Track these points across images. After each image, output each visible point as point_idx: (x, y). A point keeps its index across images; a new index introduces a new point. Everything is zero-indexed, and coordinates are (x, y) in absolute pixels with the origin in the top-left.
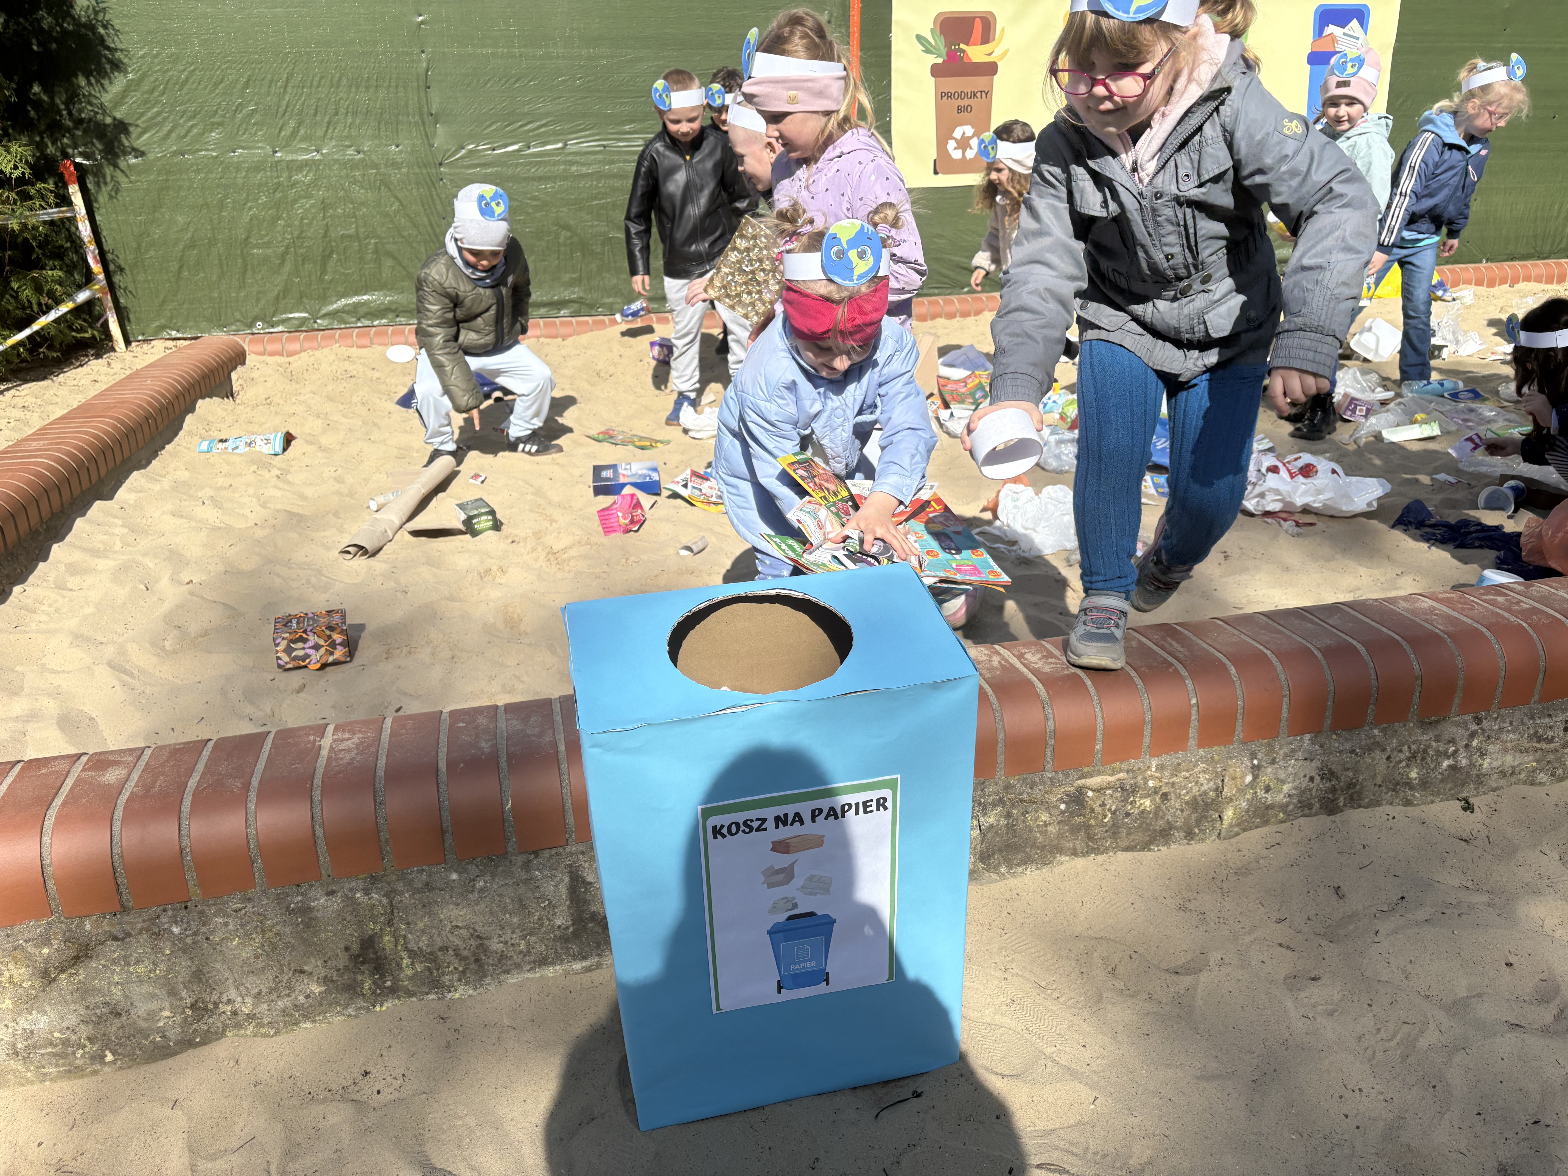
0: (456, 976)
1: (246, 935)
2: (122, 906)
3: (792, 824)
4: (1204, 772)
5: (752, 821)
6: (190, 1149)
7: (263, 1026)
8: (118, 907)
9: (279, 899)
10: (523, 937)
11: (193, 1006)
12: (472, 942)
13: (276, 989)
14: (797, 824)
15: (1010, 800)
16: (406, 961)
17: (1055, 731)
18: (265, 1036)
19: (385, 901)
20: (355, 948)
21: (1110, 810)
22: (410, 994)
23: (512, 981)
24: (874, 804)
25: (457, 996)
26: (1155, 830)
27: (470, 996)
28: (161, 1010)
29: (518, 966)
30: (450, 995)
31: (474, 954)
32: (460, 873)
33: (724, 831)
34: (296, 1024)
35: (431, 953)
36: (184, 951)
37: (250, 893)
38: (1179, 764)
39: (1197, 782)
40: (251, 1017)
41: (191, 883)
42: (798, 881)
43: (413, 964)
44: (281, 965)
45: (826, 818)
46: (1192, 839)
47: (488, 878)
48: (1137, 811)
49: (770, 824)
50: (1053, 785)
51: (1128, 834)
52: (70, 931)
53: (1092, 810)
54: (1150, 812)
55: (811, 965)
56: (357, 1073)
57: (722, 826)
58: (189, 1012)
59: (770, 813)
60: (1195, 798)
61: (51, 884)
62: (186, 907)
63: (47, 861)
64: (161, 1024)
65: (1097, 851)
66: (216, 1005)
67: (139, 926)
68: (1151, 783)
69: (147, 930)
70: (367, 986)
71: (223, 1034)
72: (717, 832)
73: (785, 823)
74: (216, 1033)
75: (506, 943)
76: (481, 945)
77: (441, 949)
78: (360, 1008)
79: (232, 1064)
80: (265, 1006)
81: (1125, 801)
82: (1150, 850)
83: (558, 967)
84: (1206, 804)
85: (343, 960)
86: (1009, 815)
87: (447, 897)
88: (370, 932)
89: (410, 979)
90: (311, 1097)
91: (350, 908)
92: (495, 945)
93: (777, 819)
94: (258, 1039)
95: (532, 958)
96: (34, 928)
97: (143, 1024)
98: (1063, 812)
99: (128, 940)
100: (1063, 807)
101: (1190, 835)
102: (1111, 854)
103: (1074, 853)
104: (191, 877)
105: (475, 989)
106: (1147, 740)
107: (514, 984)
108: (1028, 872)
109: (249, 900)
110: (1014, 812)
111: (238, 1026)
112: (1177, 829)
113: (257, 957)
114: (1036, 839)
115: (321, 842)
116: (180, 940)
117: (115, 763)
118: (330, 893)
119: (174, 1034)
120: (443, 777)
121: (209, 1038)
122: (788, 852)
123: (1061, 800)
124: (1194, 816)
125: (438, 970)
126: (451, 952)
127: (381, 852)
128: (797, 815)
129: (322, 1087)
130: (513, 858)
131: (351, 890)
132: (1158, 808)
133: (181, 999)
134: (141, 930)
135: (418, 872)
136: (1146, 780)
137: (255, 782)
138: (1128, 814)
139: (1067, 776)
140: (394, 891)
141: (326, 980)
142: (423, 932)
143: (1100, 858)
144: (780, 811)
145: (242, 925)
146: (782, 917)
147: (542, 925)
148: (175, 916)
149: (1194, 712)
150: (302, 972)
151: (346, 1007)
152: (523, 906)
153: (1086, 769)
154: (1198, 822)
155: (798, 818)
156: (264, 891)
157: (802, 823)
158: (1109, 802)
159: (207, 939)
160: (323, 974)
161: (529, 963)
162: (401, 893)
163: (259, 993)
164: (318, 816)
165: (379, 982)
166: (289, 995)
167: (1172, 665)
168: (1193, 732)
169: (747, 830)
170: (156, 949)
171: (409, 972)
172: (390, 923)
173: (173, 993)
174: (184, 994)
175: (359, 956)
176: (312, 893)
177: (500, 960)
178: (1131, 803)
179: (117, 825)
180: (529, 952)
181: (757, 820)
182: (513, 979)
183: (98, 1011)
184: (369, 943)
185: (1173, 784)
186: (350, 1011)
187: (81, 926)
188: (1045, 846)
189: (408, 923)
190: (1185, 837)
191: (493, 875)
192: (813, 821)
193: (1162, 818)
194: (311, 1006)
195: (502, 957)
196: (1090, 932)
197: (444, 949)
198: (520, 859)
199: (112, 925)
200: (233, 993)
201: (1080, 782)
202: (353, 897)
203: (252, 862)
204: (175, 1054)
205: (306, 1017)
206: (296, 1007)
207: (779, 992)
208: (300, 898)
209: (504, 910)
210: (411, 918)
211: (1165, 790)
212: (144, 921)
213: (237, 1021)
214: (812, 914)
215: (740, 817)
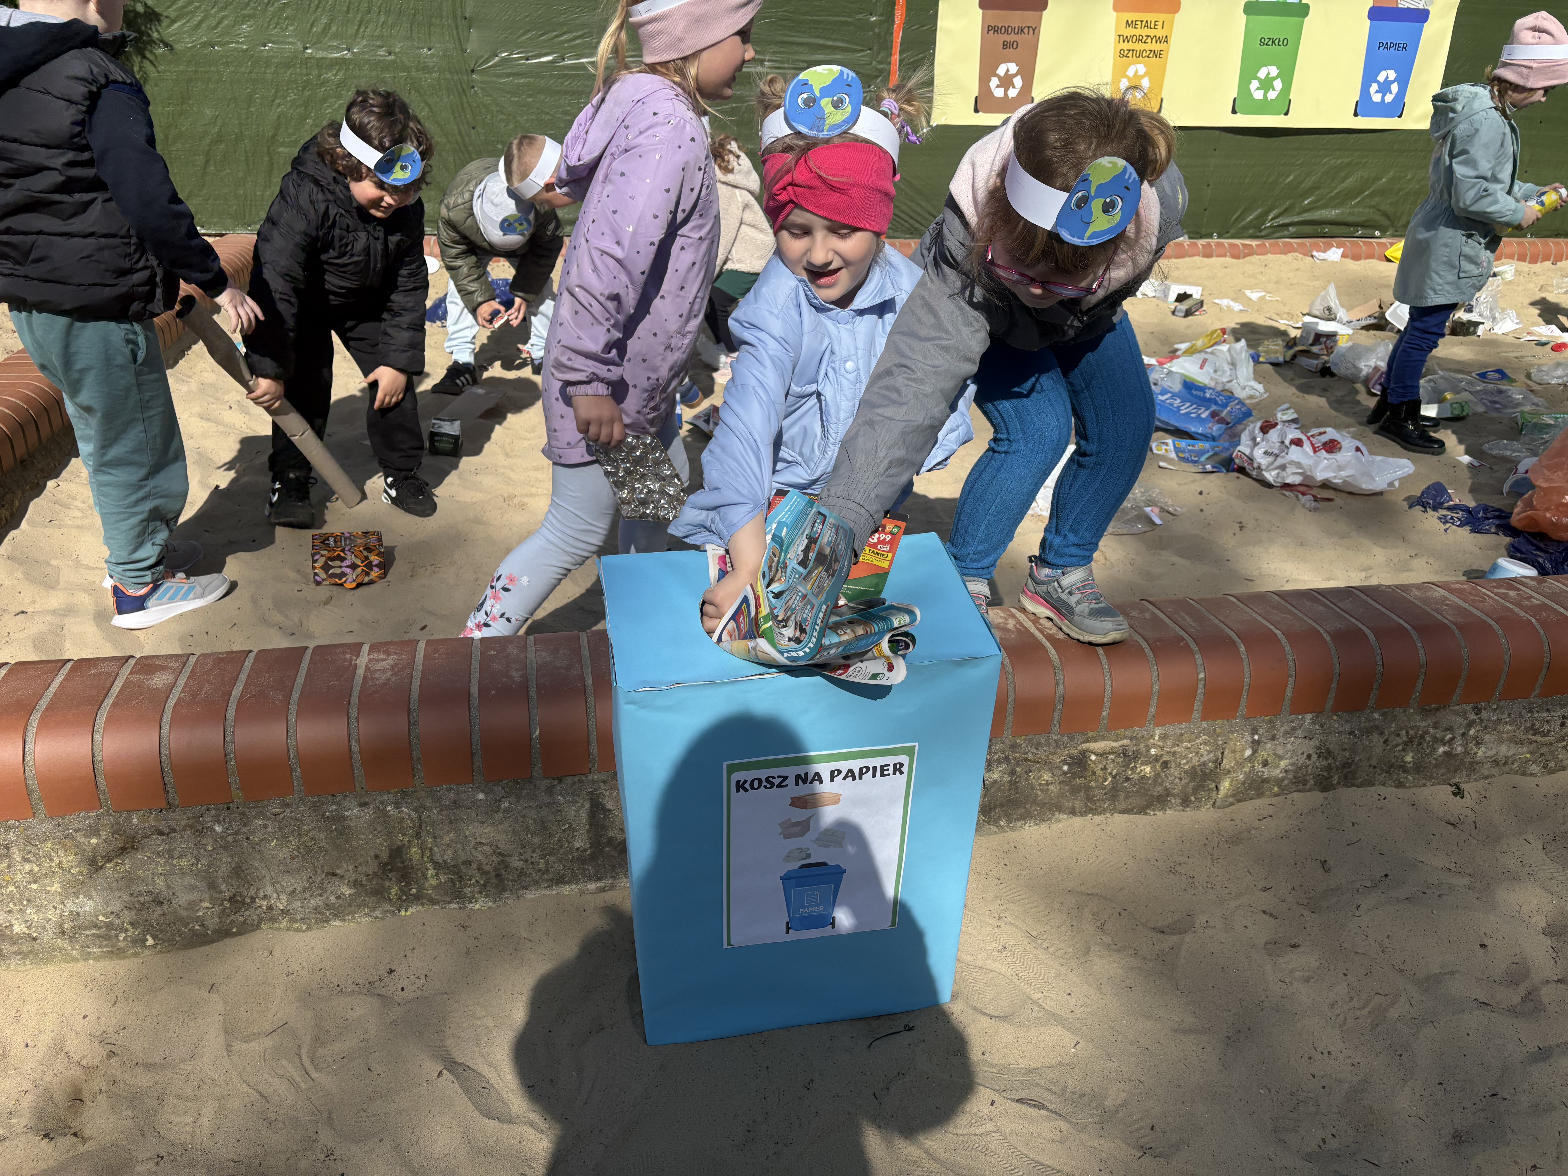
0: (477, 889)
1: (284, 837)
2: (168, 804)
3: (811, 783)
4: (1205, 744)
5: (773, 778)
6: (226, 1031)
7: (296, 921)
8: (164, 804)
9: (315, 807)
10: (543, 857)
11: (231, 899)
12: (494, 858)
13: (310, 888)
14: (816, 783)
15: (1015, 758)
16: (431, 872)
17: (1063, 696)
18: (298, 930)
19: (414, 815)
20: (385, 856)
21: (1110, 774)
22: (434, 902)
23: (529, 896)
24: (891, 768)
25: (477, 906)
26: (1152, 796)
27: (490, 908)
28: (201, 901)
29: (536, 883)
30: (470, 906)
31: (496, 869)
32: (486, 794)
33: (747, 786)
34: (327, 921)
35: (454, 866)
36: (225, 848)
37: (289, 799)
38: (1182, 735)
39: (1197, 753)
40: (285, 912)
41: (234, 786)
42: (812, 834)
43: (437, 875)
44: (315, 868)
45: (844, 779)
46: (1188, 806)
47: (513, 799)
48: (1136, 777)
49: (791, 781)
50: (1057, 746)
51: (1127, 797)
52: (118, 823)
53: (1094, 773)
54: (1149, 778)
55: (818, 910)
56: (383, 971)
57: (745, 781)
58: (227, 904)
59: (792, 771)
60: (1194, 768)
61: (101, 780)
62: (228, 808)
63: (98, 758)
64: (200, 914)
65: (1095, 812)
66: (253, 899)
67: (183, 823)
68: (1153, 751)
69: (191, 827)
70: (393, 891)
71: (258, 927)
72: (740, 786)
73: (805, 782)
74: (252, 925)
75: (526, 861)
76: (503, 861)
77: (464, 863)
78: (386, 912)
79: (266, 954)
80: (299, 904)
81: (1127, 766)
82: (1146, 814)
83: (574, 887)
84: (1205, 774)
85: (372, 867)
86: (1013, 773)
87: (473, 814)
88: (399, 843)
89: (434, 888)
90: (340, 990)
91: (381, 820)
92: (516, 863)
93: (798, 777)
94: (291, 933)
95: (550, 876)
96: (86, 819)
97: (184, 913)
98: (1065, 773)
99: (172, 835)
100: (1065, 768)
101: (1185, 802)
102: (1108, 815)
103: (1073, 812)
104: (234, 780)
105: (495, 901)
106: (1153, 710)
107: (532, 900)
108: (1027, 827)
109: (288, 805)
110: (1018, 770)
111: (273, 920)
112: (1173, 795)
113: (293, 858)
114: (1037, 796)
115: (356, 756)
116: (221, 838)
117: (162, 668)
118: (363, 805)
119: (212, 923)
120: (475, 703)
121: (246, 929)
122: (805, 807)
123: (1064, 762)
124: (1191, 785)
125: (460, 882)
126: (474, 866)
127: (413, 769)
128: (817, 775)
129: (350, 982)
130: (538, 782)
131: (382, 803)
132: (1157, 775)
133: (221, 892)
134: (186, 826)
135: (447, 790)
136: (1148, 748)
137: (296, 695)
138: (1127, 779)
139: (1072, 739)
140: (422, 806)
141: (356, 884)
142: (449, 846)
143: (1098, 819)
144: (801, 769)
145: (281, 829)
146: (796, 865)
147: (561, 846)
148: (218, 816)
149: (1201, 686)
150: (334, 875)
151: (374, 909)
152: (545, 828)
153: (1090, 734)
154: (1195, 791)
155: (818, 778)
156: (301, 799)
157: (821, 782)
158: (1110, 767)
159: (248, 838)
160: (352, 879)
161: (547, 881)
162: (429, 809)
163: (294, 891)
164: (354, 733)
165: (405, 889)
166: (321, 895)
167: (1183, 639)
168: (1197, 705)
169: (769, 786)
170: (199, 845)
171: (434, 882)
172: (418, 836)
173: (212, 886)
174: (223, 887)
175: (387, 864)
176: (346, 804)
177: (519, 876)
178: (1132, 769)
179: (166, 728)
180: (547, 870)
181: (779, 777)
182: (531, 895)
183: (141, 899)
184: (397, 853)
185: (1174, 753)
186: (377, 913)
187: (128, 819)
188: (1045, 804)
189: (435, 837)
190: (1181, 804)
191: (518, 797)
192: (832, 781)
193: (1161, 784)
194: (341, 906)
195: (522, 873)
196: (1083, 888)
197: (468, 863)
198: (544, 784)
199: (158, 820)
200: (269, 890)
201: (1085, 746)
202: (384, 810)
203: (291, 771)
204: (213, 941)
205: (336, 916)
206: (328, 906)
207: (787, 932)
208: (334, 807)
209: (527, 830)
210: (438, 833)
211: (1166, 758)
212: (188, 818)
213: (271, 915)
214: (823, 864)
215: (763, 774)
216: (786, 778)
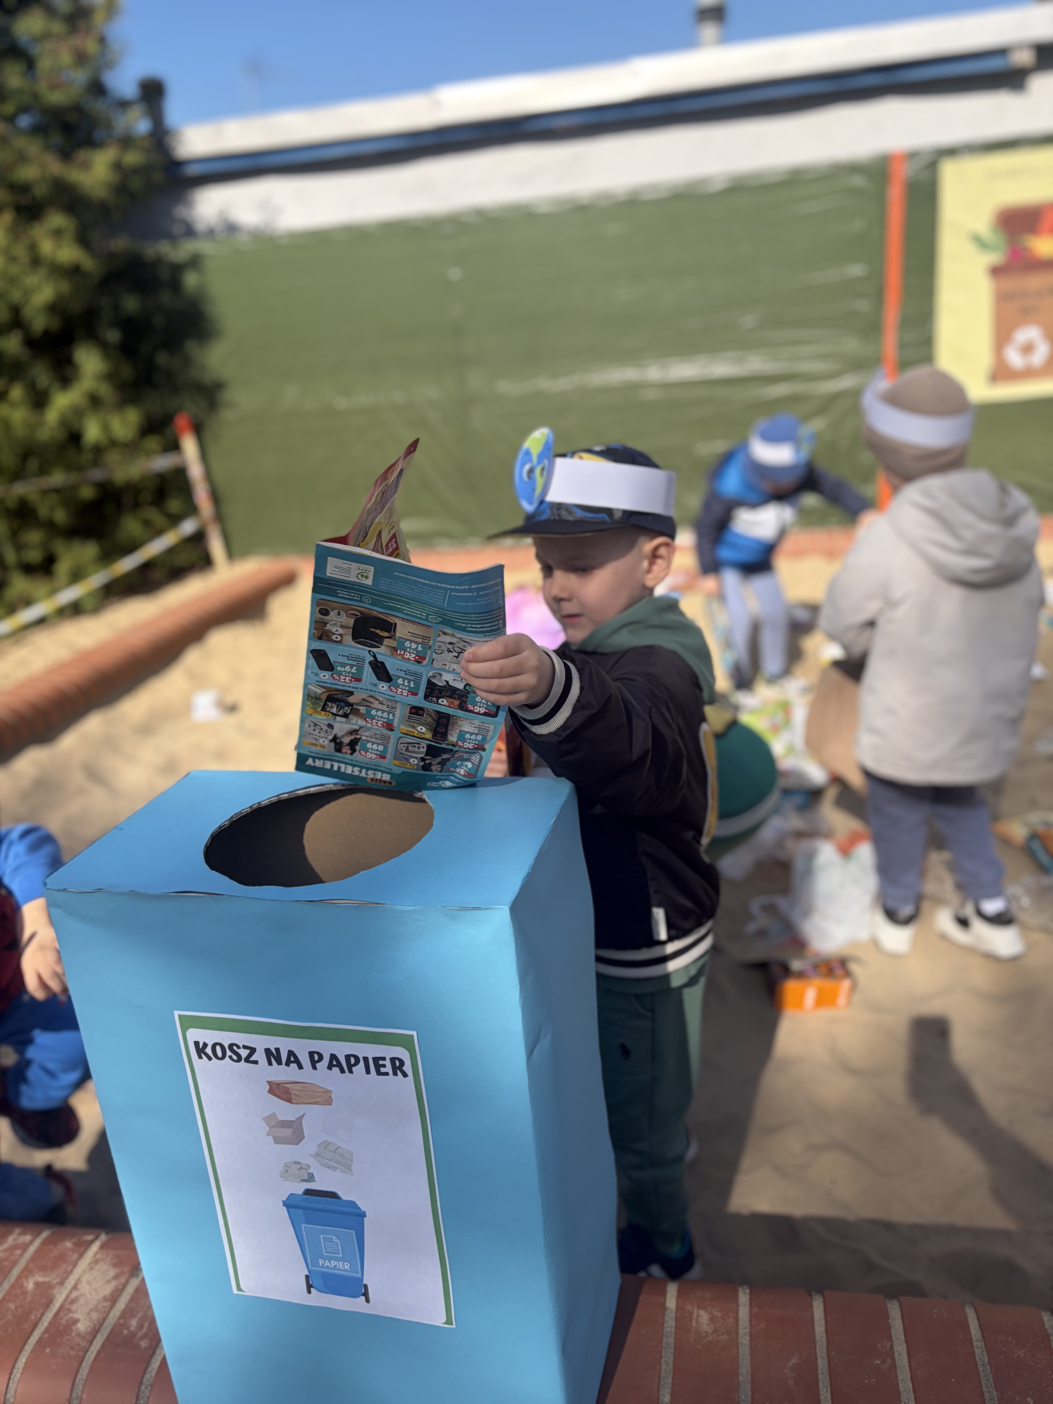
3: (288, 1064)
5: (238, 1047)
14: (294, 1066)
24: (388, 1063)
33: (209, 1050)
42: (309, 1146)
45: (330, 1067)
49: (260, 1056)
55: (344, 1267)
57: (205, 1045)
59: (261, 1042)
72: (201, 1050)
73: (279, 1063)
93: (268, 1051)
122: (289, 1101)
128: (291, 1053)
144: (273, 1042)
146: (299, 1189)
155: (293, 1058)
157: (300, 1067)
169: (235, 1058)
181: (245, 1047)
192: (314, 1068)
207: (309, 1292)
214: (333, 1195)
215: (226, 1038)
216: (253, 1050)
